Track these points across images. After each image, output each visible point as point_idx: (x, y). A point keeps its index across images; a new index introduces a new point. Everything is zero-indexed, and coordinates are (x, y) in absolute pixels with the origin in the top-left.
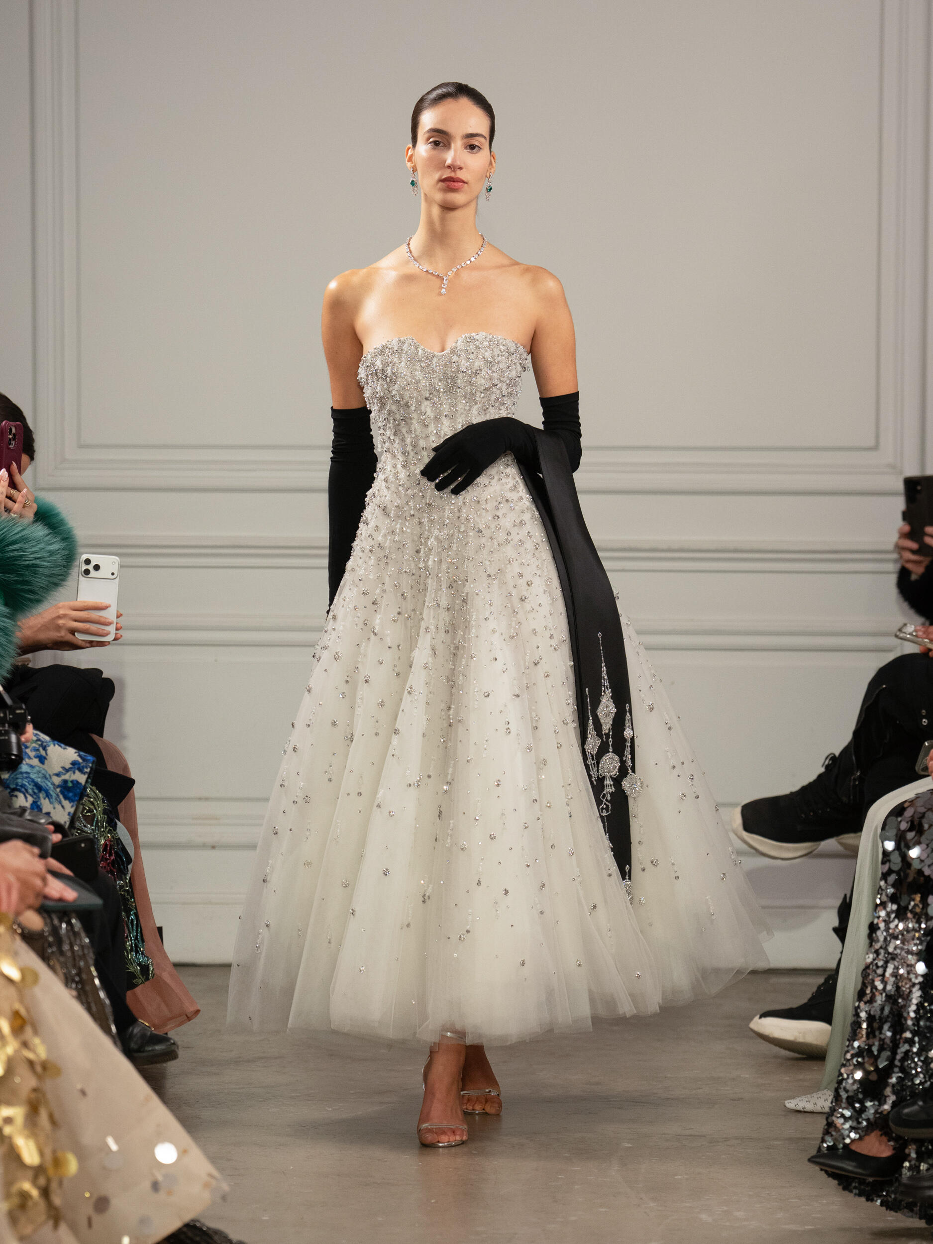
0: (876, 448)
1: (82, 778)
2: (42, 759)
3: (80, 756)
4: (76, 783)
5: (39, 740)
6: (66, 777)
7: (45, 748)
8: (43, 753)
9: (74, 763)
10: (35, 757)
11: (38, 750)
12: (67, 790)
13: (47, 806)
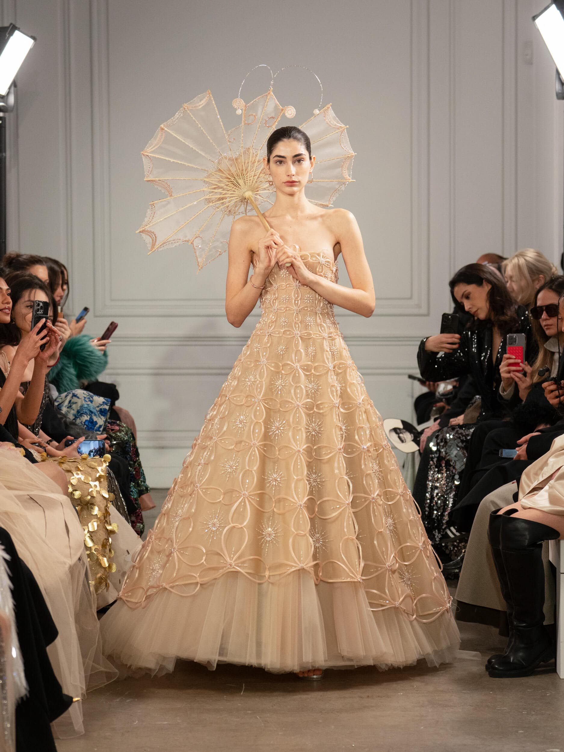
0: (411, 298)
2: (92, 402)
3: (105, 400)
4: (105, 409)
5: (89, 395)
6: (101, 407)
8: (91, 399)
9: (103, 402)
10: (89, 401)
11: (89, 398)
12: (102, 412)
13: (95, 419)
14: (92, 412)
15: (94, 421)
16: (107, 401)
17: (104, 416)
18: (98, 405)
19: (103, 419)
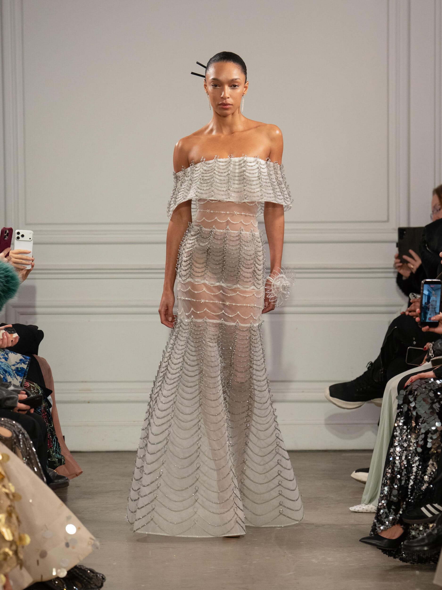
0: (388, 221)
1: (25, 366)
2: (6, 359)
3: (23, 357)
4: (22, 369)
5: (4, 351)
6: (18, 366)
7: (7, 354)
8: (6, 356)
9: (21, 360)
10: (3, 358)
11: (4, 355)
12: (19, 372)
13: (9, 379)
14: (6, 371)
15: (8, 381)
16: (25, 358)
17: (20, 376)
18: (14, 363)
19: (20, 379)
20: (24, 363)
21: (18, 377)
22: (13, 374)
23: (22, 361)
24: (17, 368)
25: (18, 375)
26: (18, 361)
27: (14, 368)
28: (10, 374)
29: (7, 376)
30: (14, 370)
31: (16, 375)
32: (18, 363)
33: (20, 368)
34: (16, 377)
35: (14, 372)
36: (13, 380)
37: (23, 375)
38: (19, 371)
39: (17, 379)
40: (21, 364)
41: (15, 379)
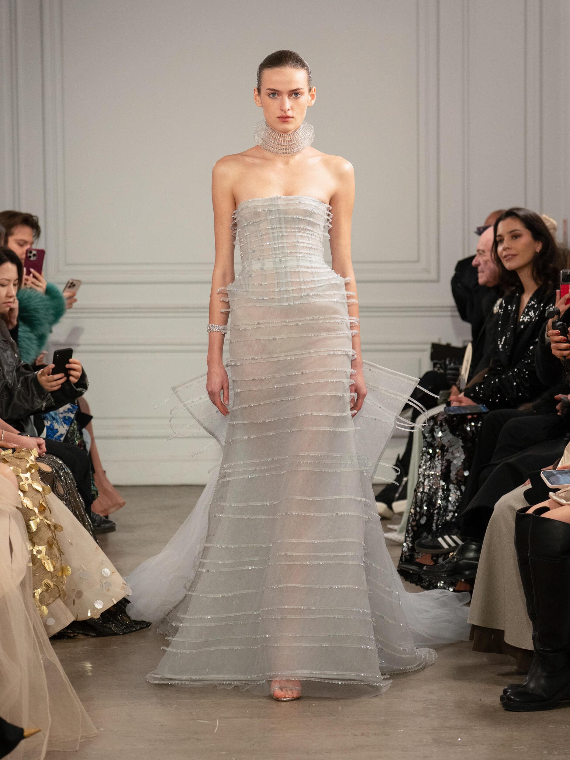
1: (72, 416)
3: (71, 406)
4: (70, 418)
9: (69, 409)
17: (67, 424)
20: (72, 412)
21: (65, 426)
22: (60, 422)
23: (70, 411)
24: (65, 417)
25: (65, 423)
26: (66, 410)
27: (61, 416)
28: (57, 422)
29: (54, 423)
30: (62, 418)
31: (63, 423)
32: (66, 412)
33: (68, 417)
34: (62, 425)
35: (62, 420)
36: (60, 427)
37: (70, 424)
38: (66, 420)
39: (63, 427)
40: (69, 413)
41: (62, 427)
